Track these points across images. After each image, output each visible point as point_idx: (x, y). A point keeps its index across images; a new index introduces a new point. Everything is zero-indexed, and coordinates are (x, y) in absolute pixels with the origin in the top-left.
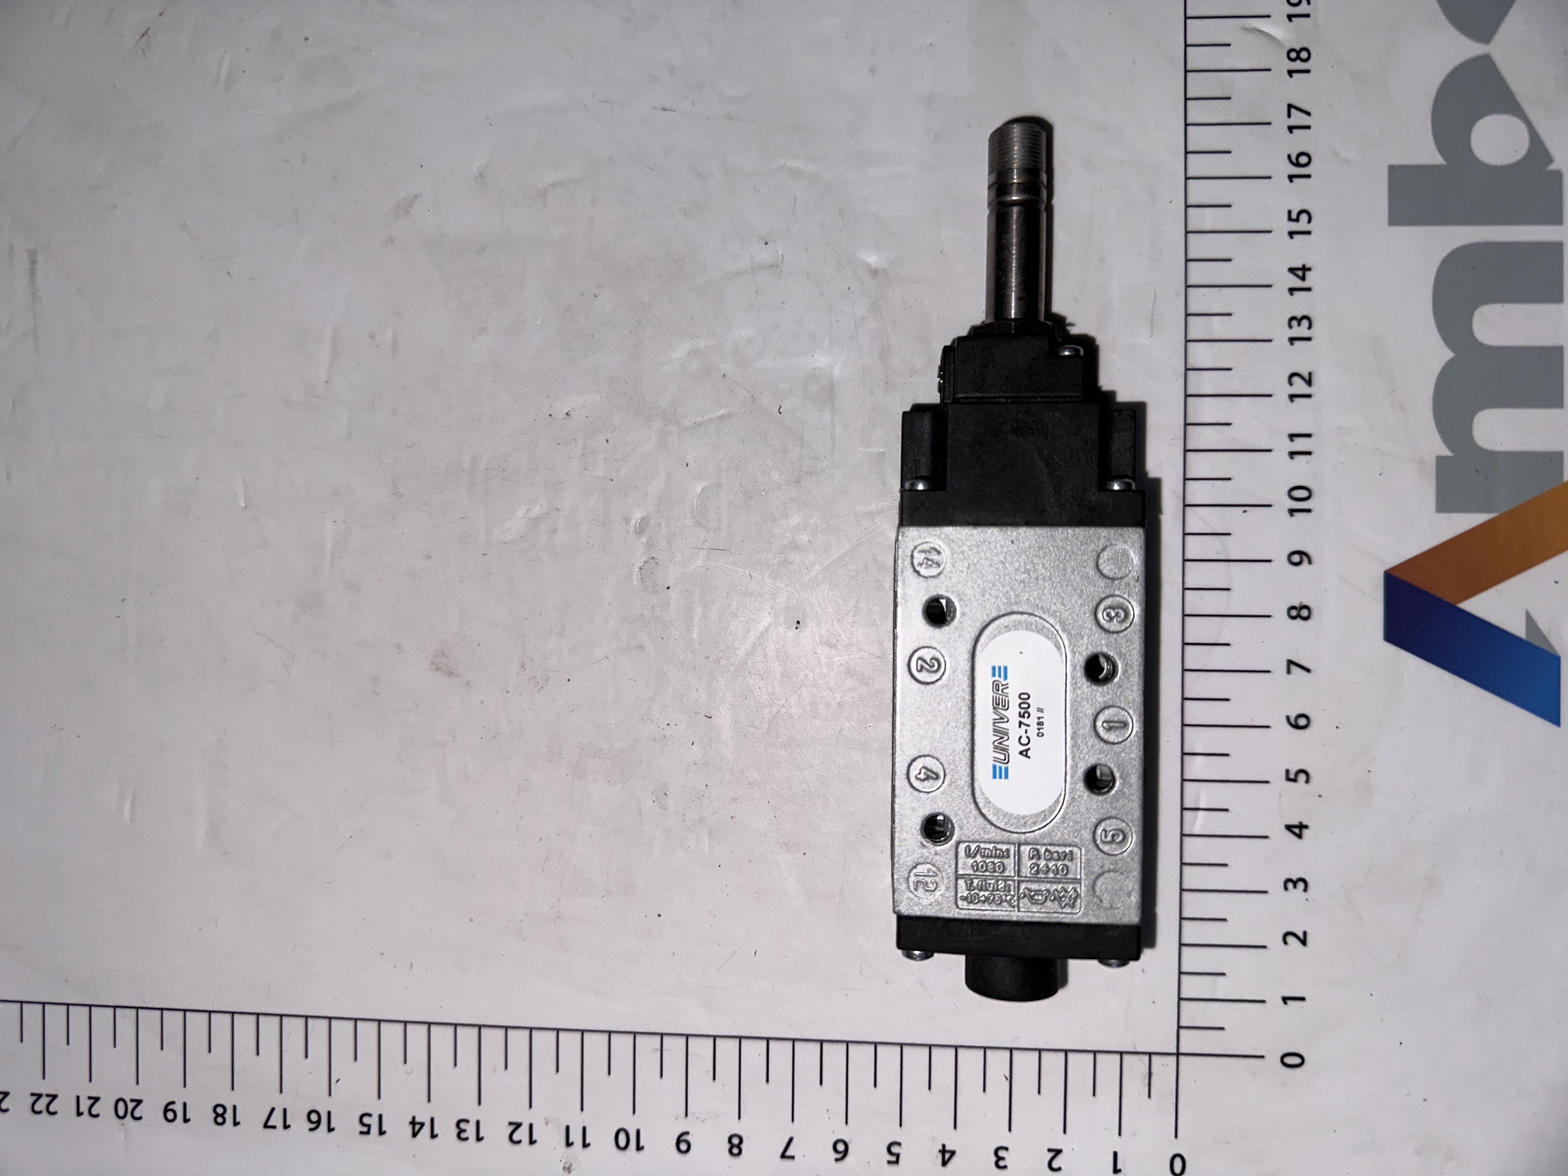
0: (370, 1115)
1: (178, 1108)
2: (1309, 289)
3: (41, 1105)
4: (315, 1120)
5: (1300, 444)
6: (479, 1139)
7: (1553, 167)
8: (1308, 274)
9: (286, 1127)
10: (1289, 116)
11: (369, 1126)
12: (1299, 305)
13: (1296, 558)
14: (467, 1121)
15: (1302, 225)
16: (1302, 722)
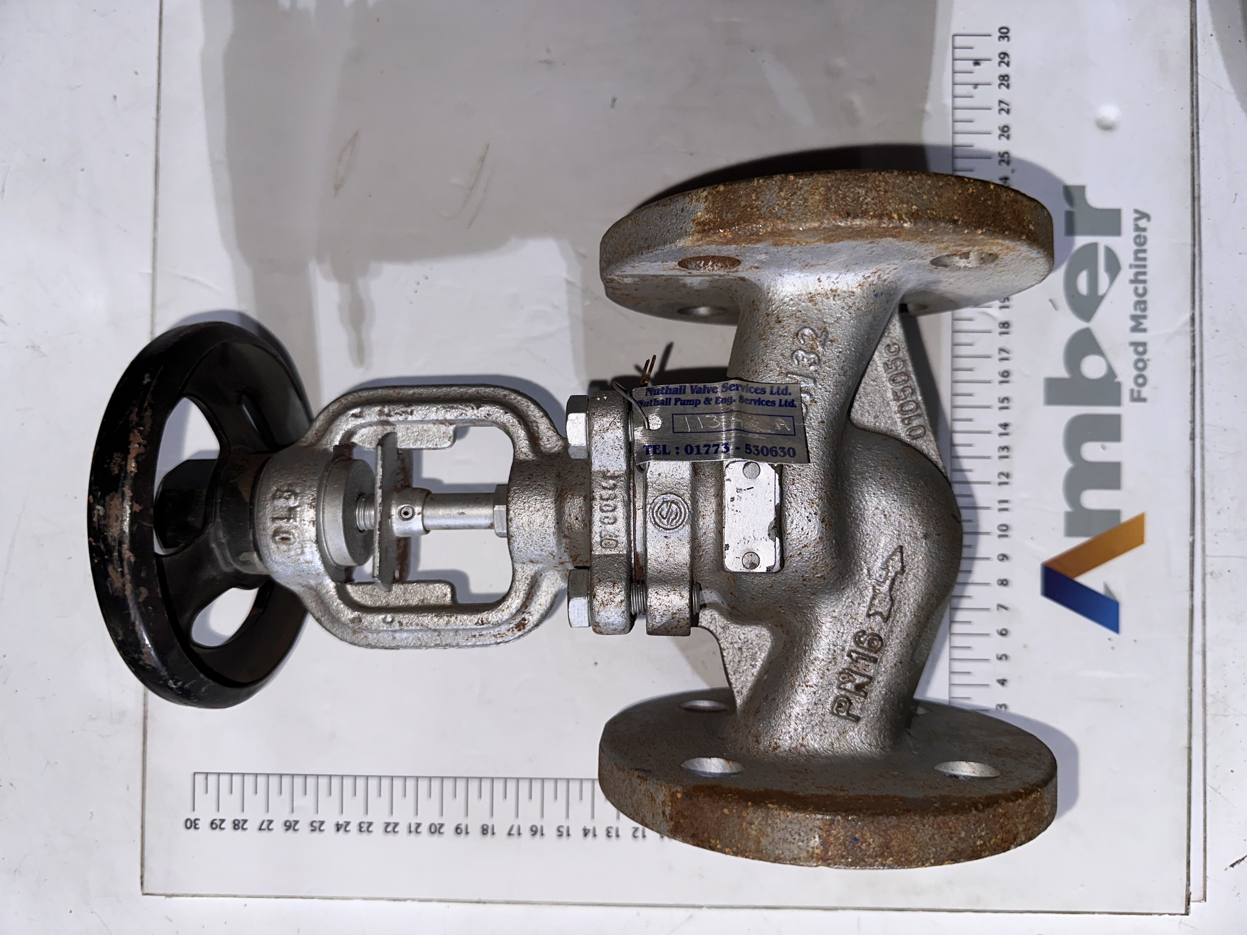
0: (562, 826)
1: (463, 827)
2: (1007, 434)
3: (389, 829)
4: (534, 831)
5: (1004, 506)
6: (618, 836)
7: (1117, 380)
8: (1007, 427)
9: (519, 834)
10: (999, 353)
11: (562, 832)
12: (1005, 441)
13: (1001, 557)
14: (611, 827)
15: (1005, 404)
16: (1004, 632)
